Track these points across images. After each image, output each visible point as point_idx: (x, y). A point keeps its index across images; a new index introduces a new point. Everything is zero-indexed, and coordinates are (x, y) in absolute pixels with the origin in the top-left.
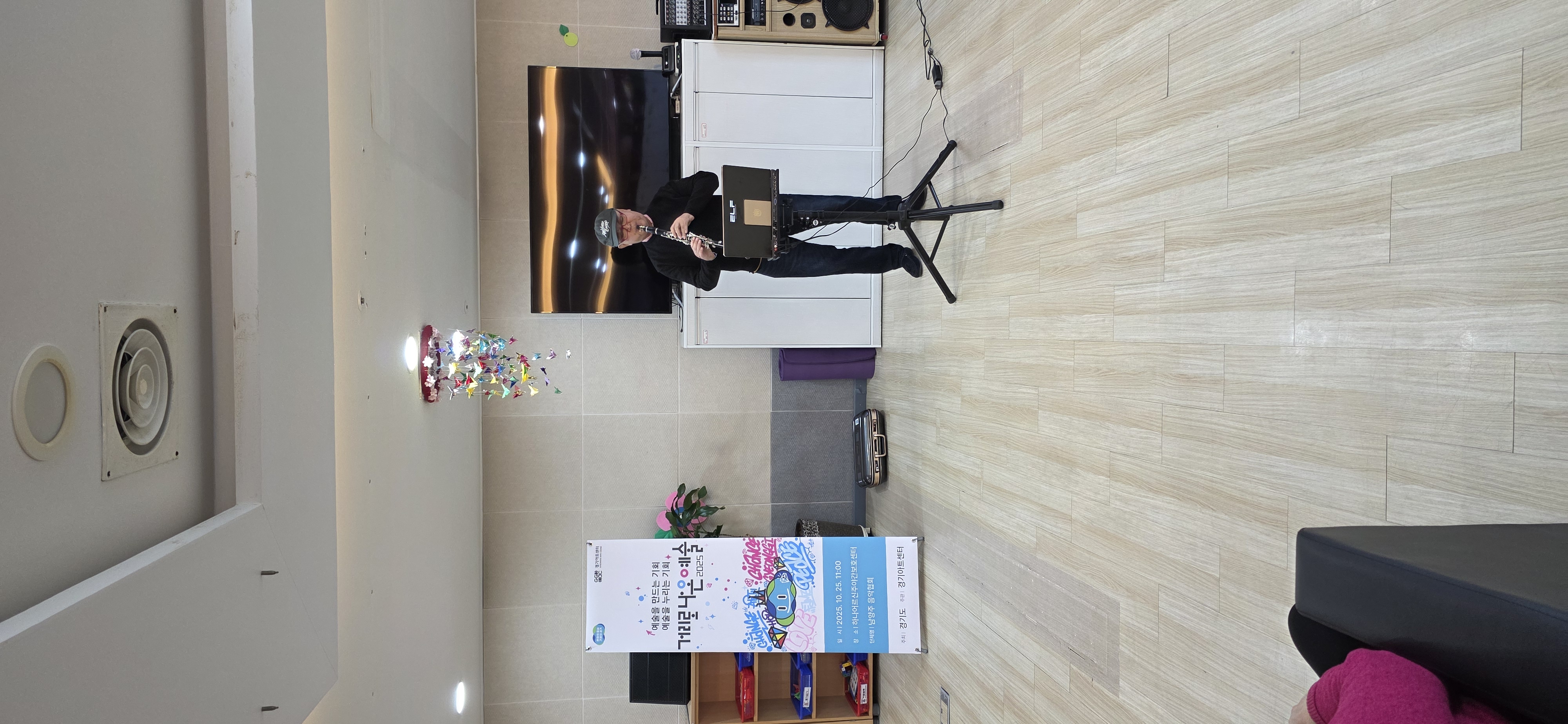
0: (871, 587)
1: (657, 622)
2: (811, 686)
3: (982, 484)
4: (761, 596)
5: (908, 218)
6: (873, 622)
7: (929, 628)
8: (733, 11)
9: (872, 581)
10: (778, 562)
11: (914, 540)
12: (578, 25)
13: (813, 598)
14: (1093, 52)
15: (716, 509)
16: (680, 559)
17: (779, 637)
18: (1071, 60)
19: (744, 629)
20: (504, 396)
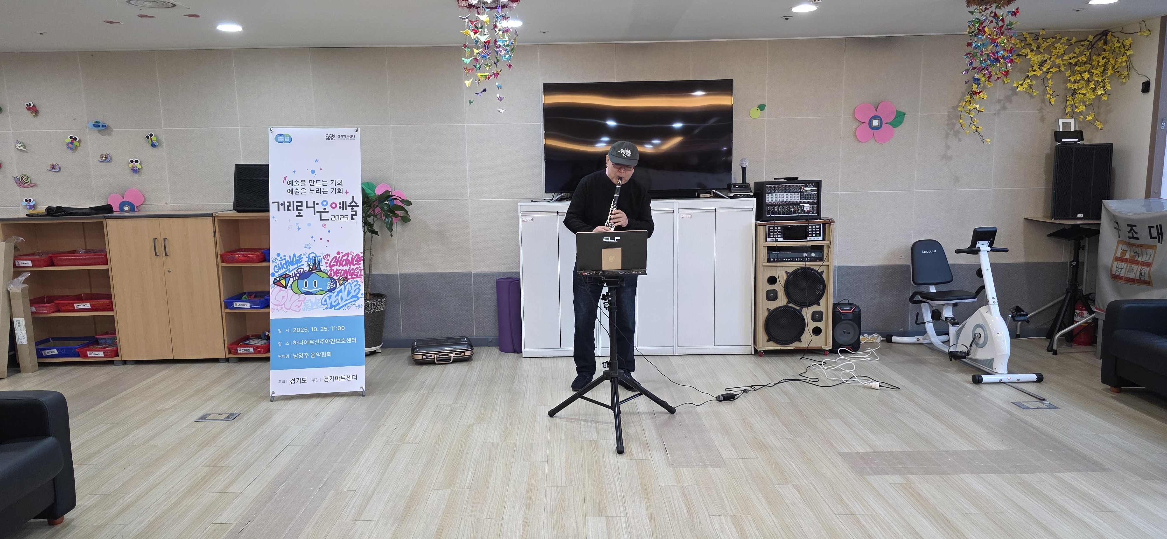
0: (324, 355)
1: (294, 184)
2: (251, 308)
3: (399, 443)
4: (315, 267)
5: (612, 378)
6: (296, 357)
7: (291, 402)
8: (778, 237)
9: (329, 355)
10: (344, 280)
11: (362, 388)
12: (766, 118)
13: (315, 308)
14: (733, 526)
15: (391, 230)
16: (346, 201)
17: (283, 282)
18: (728, 507)
19: (289, 254)
20: (463, 59)
